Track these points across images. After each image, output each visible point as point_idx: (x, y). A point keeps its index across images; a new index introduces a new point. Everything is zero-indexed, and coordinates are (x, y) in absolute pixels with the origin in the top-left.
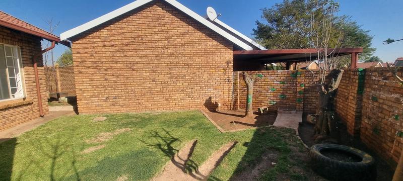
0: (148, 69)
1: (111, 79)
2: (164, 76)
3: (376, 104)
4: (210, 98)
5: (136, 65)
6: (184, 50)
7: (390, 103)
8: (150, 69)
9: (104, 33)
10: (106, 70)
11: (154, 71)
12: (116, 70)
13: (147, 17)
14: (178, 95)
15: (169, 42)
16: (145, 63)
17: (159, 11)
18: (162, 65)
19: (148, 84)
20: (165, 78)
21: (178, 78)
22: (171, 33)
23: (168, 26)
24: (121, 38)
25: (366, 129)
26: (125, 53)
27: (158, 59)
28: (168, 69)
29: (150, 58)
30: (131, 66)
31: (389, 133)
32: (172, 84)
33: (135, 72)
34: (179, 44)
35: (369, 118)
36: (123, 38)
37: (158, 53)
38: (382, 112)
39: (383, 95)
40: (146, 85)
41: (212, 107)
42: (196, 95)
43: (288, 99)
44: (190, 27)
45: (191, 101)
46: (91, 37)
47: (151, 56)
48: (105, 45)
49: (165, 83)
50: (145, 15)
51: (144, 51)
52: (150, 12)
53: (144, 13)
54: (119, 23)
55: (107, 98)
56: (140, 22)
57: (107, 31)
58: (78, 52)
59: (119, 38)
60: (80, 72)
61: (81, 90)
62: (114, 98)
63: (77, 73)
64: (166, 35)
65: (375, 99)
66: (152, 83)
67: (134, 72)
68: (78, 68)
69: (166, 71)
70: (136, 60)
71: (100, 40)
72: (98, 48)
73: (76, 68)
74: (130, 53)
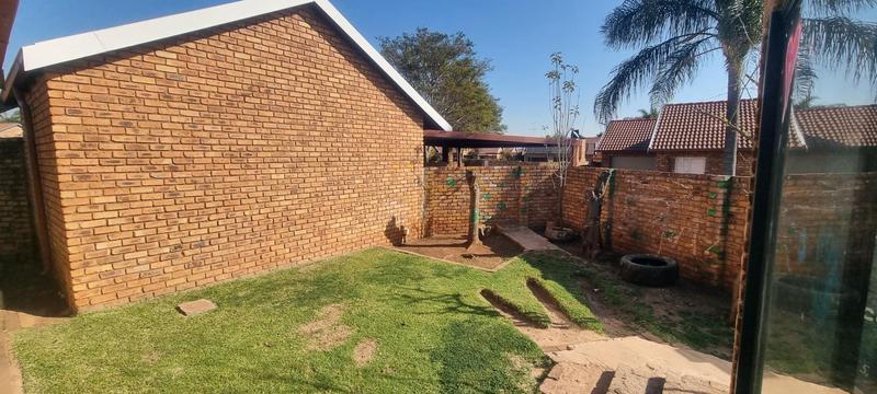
0: (281, 165)
1: (188, 194)
2: (314, 180)
3: (633, 208)
4: (394, 219)
5: (254, 154)
6: (352, 123)
7: (653, 207)
8: (286, 165)
9: (168, 61)
10: (173, 169)
11: (293, 170)
12: (202, 167)
13: (277, 39)
14: (341, 220)
15: (324, 104)
16: (275, 149)
17: (304, 30)
18: (312, 154)
19: (283, 201)
20: (316, 185)
21: (342, 182)
22: (328, 84)
23: (323, 67)
24: (215, 83)
25: (621, 236)
26: (228, 122)
27: (303, 142)
28: (323, 164)
29: (287, 138)
30: (241, 157)
31: (653, 236)
32: (331, 198)
33: (253, 172)
34: (342, 111)
35: (625, 224)
36: (222, 84)
37: (301, 127)
38: (643, 216)
39: (643, 199)
40: (277, 203)
41: (395, 235)
42: (371, 218)
43: (508, 210)
44: (361, 75)
45: (364, 229)
46: (120, 69)
47: (287, 132)
48: (168, 97)
49: (317, 196)
50: (274, 33)
51: (273, 120)
52: (285, 27)
53: (274, 28)
54: (212, 42)
55: (177, 247)
56: (264, 48)
57: (174, 56)
58: (74, 112)
59: (209, 82)
60: (85, 177)
61: (85, 234)
62: (197, 246)
63: (69, 178)
64: (317, 87)
65: (631, 203)
66: (291, 197)
67: (249, 172)
68: (75, 162)
69: (319, 169)
70: (255, 142)
71: (152, 81)
72: (148, 103)
73: (68, 162)
74: (239, 123)
